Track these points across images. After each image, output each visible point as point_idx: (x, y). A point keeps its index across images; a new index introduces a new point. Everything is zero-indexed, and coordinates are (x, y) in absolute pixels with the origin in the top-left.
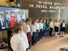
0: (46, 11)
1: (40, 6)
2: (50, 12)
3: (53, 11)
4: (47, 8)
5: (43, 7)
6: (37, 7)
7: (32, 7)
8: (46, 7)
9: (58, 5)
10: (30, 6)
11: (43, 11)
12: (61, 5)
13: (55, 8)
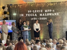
1: (30, 15)
3: (44, 18)
5: (32, 15)
6: (27, 16)
7: (22, 16)
8: (36, 15)
9: (49, 11)
10: (20, 16)
11: (33, 19)
12: (54, 11)
13: (46, 15)
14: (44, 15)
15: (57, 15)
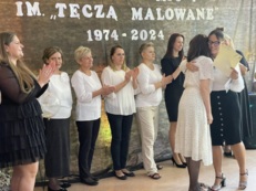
0: (115, 36)
1: (80, 11)
2: (134, 38)
3: (153, 32)
4: (115, 17)
5: (94, 11)
6: (61, 15)
7: (35, 17)
8: (112, 13)
10: (20, 13)
11: (98, 34)
13: (159, 18)
14: (152, 18)
15: (208, 18)
